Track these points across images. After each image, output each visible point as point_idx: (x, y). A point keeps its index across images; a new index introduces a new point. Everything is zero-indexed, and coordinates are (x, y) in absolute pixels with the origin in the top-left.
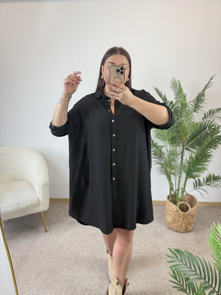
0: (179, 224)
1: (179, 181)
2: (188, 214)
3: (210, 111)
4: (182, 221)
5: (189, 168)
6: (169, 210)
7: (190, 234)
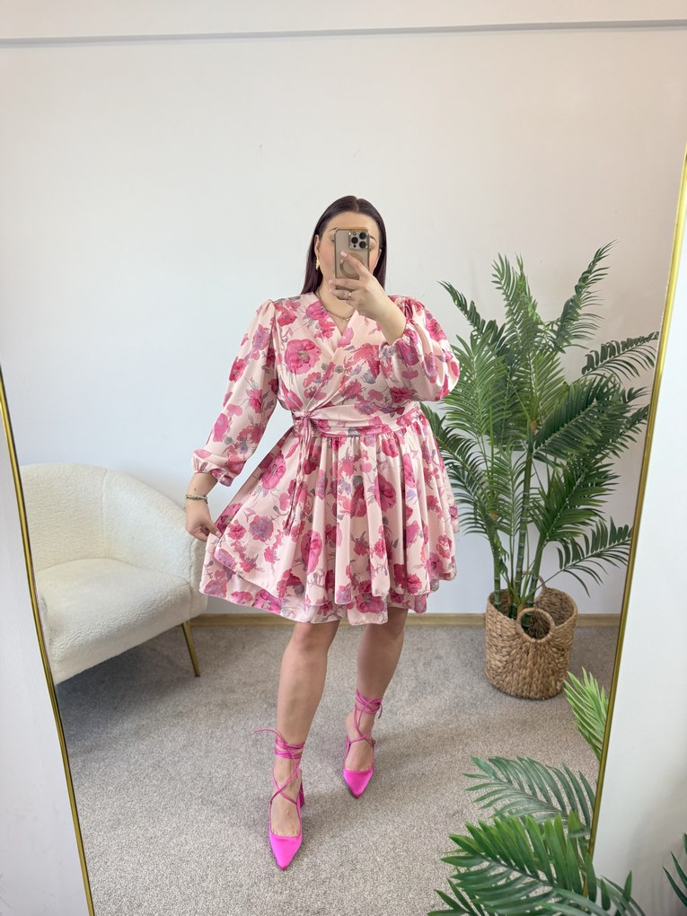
0: (525, 672)
1: (521, 548)
2: (548, 642)
3: (603, 348)
4: (532, 666)
5: (546, 512)
6: (495, 635)
7: (556, 701)
